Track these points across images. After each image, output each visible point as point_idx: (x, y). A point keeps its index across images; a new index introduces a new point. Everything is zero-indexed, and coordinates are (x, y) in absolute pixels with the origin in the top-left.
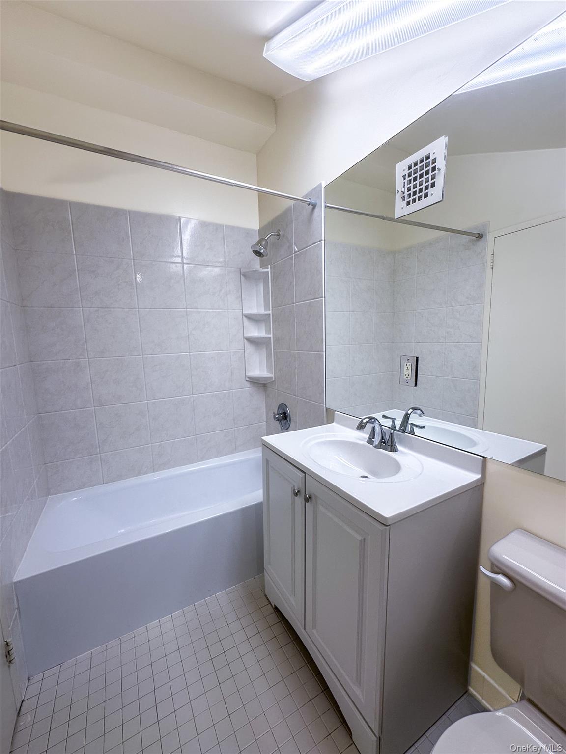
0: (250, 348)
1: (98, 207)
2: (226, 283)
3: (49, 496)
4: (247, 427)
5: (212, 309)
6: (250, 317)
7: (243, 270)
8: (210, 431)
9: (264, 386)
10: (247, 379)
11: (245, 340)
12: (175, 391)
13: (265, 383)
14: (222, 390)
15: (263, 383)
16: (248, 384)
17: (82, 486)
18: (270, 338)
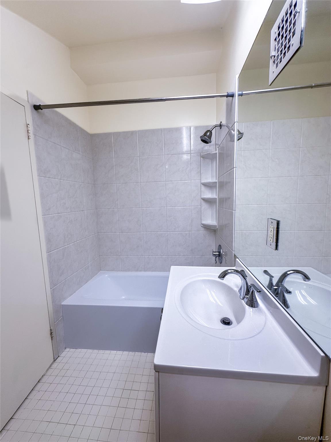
0: (205, 206)
1: (124, 132)
2: (191, 163)
3: (101, 271)
4: (201, 257)
5: (181, 181)
6: (206, 185)
7: (202, 154)
8: (177, 255)
9: (215, 231)
10: (202, 226)
11: (202, 200)
12: (157, 228)
13: (215, 229)
14: (185, 231)
15: (213, 229)
16: (202, 229)
17: (113, 270)
18: (216, 198)
